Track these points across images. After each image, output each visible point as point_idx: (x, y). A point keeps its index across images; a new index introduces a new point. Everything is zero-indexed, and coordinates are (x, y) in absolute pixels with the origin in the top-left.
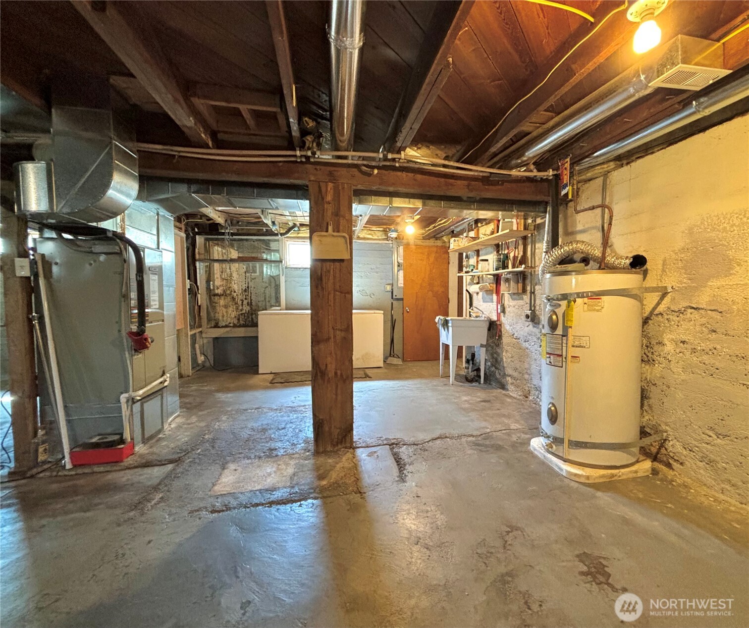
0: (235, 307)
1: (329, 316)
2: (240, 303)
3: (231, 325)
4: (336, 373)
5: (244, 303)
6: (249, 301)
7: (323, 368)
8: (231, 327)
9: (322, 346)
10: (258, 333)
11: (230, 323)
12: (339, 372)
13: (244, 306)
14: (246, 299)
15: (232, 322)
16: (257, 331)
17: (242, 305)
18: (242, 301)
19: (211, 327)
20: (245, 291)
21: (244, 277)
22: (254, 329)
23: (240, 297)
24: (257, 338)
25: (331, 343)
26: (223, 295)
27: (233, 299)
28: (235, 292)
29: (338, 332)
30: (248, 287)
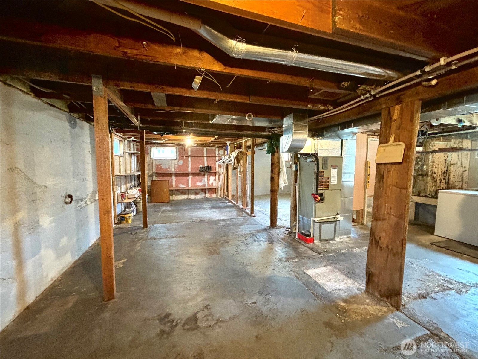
0: (434, 184)
1: (386, 204)
2: (438, 181)
3: (430, 196)
4: (387, 246)
5: (442, 182)
6: (447, 181)
7: (377, 238)
8: (429, 197)
9: (379, 223)
10: (437, 203)
11: (429, 195)
12: (390, 247)
13: (442, 184)
14: (444, 179)
15: (430, 194)
16: (437, 202)
17: (440, 183)
18: (441, 180)
19: (415, 195)
20: (444, 173)
21: (444, 163)
22: (435, 200)
23: (439, 178)
24: (436, 206)
25: (386, 223)
26: (425, 175)
27: (433, 178)
28: (435, 173)
29: (392, 217)
30: (447, 170)
